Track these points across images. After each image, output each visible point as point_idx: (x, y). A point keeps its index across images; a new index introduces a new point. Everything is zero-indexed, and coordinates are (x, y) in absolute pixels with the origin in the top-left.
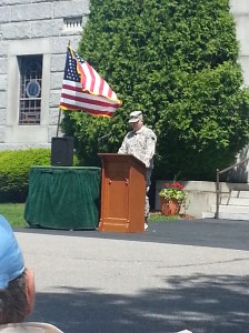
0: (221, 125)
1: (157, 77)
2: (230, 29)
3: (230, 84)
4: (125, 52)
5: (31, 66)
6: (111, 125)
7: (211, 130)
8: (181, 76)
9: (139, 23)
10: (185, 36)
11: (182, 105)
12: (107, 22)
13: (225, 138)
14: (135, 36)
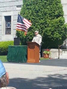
0: (59, 34)
1: (42, 21)
2: (61, 8)
3: (62, 23)
4: (33, 14)
5: (8, 19)
6: (30, 34)
7: (57, 35)
8: (48, 21)
9: (37, 7)
10: (49, 10)
11: (49, 29)
12: (28, 7)
13: (60, 37)
14: (36, 10)
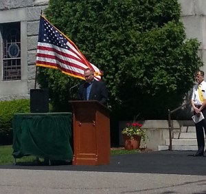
0: (169, 73)
1: (115, 36)
3: (175, 39)
4: (87, 17)
7: (161, 77)
8: (134, 35)
11: (137, 58)
13: (173, 83)
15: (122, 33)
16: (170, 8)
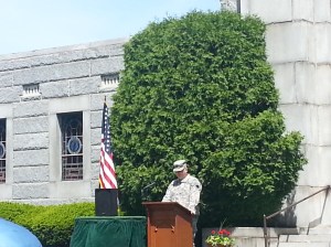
0: (265, 171)
1: (199, 127)
2: (269, 77)
3: (272, 131)
4: (163, 104)
5: (71, 124)
6: (153, 176)
7: (255, 177)
8: (221, 126)
9: (176, 76)
10: (223, 87)
11: (225, 154)
12: (143, 77)
13: (269, 183)
14: (172, 89)
15: (207, 123)
16: (266, 95)
